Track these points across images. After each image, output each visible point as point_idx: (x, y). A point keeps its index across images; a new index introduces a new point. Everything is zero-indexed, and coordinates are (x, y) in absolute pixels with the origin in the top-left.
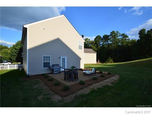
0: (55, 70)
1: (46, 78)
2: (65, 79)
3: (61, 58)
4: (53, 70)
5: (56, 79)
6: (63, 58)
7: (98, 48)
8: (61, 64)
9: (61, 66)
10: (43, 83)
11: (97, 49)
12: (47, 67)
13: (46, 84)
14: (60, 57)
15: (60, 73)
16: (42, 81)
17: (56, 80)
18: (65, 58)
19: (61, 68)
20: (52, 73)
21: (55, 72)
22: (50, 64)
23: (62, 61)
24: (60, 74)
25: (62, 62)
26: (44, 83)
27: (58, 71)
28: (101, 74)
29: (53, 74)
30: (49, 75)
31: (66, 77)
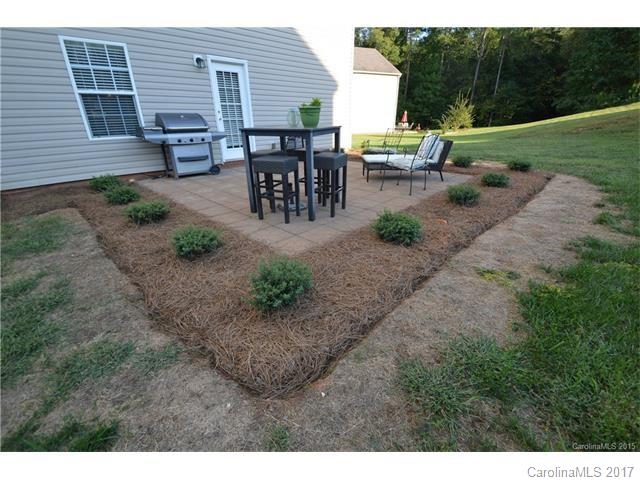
0: (178, 152)
1: (122, 203)
2: (256, 207)
3: (213, 69)
4: (164, 149)
5: (194, 207)
6: (227, 73)
7: (404, 48)
8: (219, 116)
9: (221, 128)
10: (90, 240)
11: (401, 52)
12: (124, 133)
13: (111, 251)
14: (198, 60)
15: (215, 170)
16: (87, 226)
17: (194, 214)
18: (235, 75)
19: (217, 138)
20: (168, 173)
21: (181, 168)
22: (133, 110)
23: (221, 90)
24: (219, 177)
25: (223, 99)
26: (99, 238)
27: (206, 158)
28: (464, 170)
29: (169, 176)
30: (147, 184)
31: (263, 190)
